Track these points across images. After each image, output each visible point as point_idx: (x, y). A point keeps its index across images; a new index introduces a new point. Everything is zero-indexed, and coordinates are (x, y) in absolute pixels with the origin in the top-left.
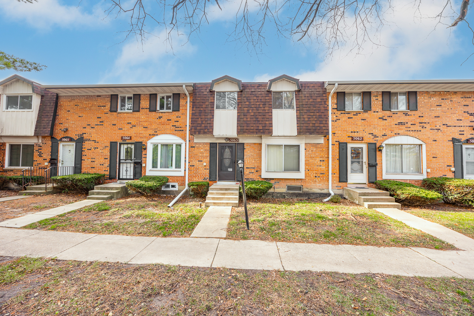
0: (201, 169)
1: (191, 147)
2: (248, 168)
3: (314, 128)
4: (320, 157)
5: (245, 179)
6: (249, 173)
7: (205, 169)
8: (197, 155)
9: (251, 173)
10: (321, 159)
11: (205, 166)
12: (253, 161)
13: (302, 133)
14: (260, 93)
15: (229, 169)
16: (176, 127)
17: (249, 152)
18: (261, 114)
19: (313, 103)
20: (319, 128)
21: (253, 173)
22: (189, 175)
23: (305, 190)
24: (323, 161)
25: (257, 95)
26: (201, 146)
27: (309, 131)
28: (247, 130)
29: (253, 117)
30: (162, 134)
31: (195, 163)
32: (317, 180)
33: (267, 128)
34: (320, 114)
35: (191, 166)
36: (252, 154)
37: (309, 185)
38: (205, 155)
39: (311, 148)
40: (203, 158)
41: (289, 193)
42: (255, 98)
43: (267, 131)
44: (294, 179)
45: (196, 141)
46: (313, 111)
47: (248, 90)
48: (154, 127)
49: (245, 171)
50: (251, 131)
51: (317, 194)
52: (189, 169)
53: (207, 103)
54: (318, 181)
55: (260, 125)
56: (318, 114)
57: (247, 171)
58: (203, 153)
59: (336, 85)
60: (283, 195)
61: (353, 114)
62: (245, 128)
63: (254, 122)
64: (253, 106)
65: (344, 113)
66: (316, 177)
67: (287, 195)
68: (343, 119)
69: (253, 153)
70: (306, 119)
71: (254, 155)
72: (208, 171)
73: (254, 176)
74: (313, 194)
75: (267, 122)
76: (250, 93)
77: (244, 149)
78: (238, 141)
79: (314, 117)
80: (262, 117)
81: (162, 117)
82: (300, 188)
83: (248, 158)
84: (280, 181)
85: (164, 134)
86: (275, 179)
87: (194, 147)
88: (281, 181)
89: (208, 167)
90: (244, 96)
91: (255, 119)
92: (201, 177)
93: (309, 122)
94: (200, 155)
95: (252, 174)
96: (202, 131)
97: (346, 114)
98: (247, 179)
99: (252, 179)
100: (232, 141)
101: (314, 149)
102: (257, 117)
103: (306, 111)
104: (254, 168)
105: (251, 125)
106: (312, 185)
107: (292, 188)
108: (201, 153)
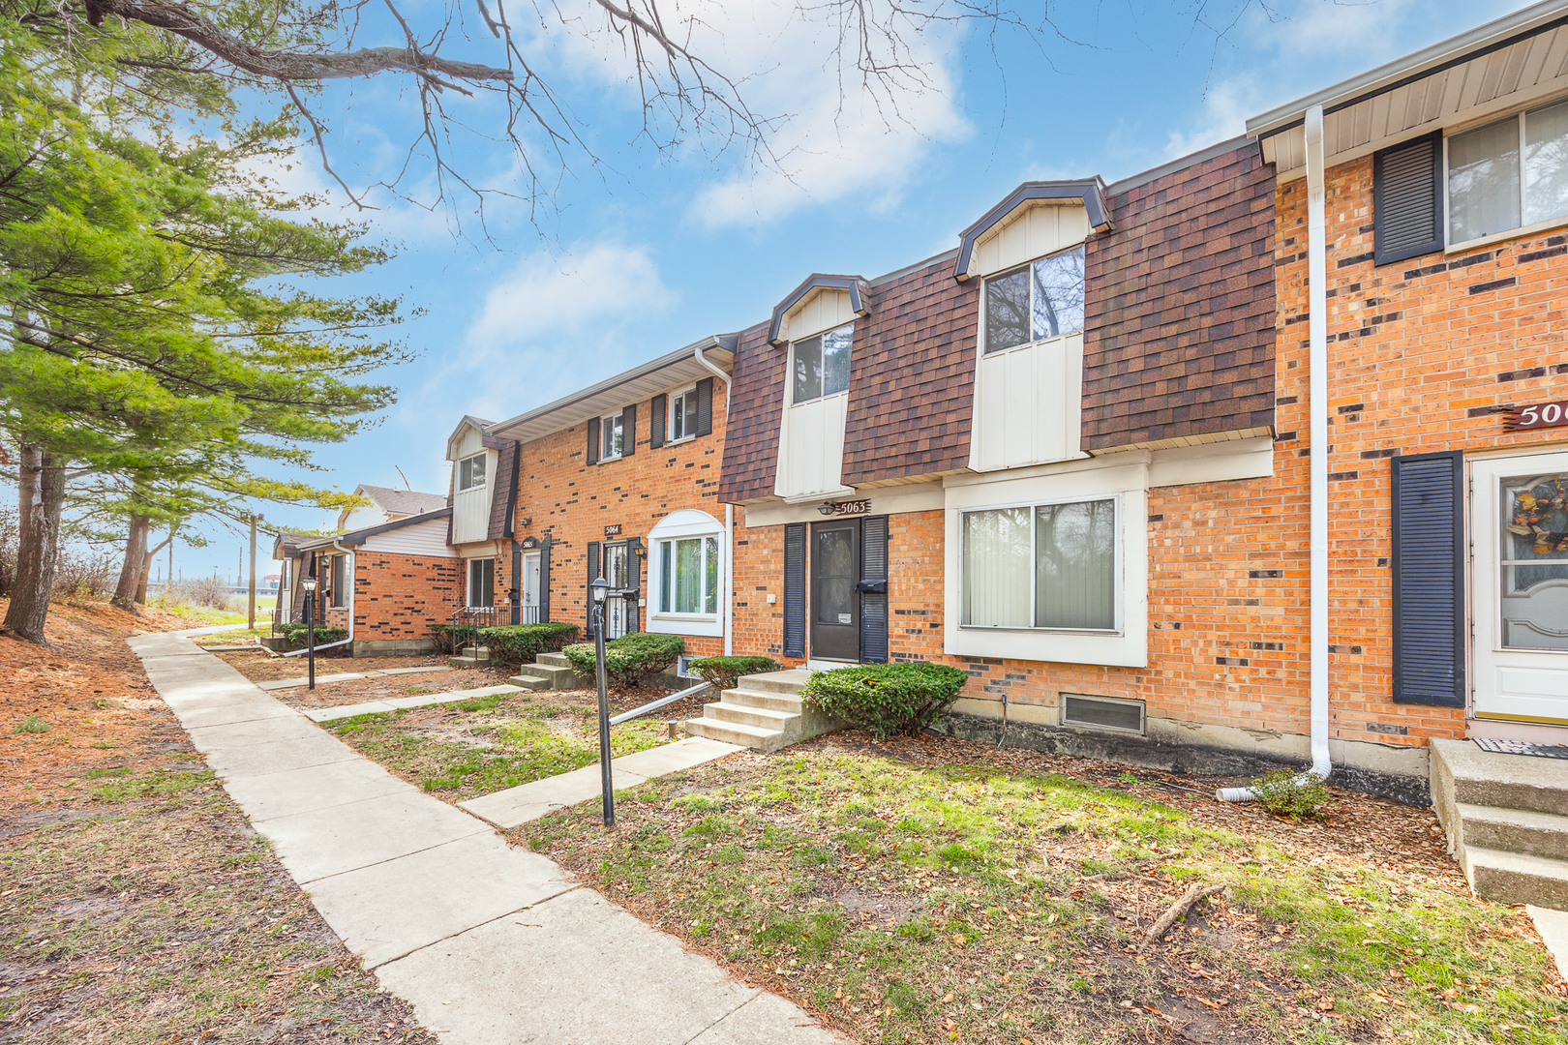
0: (764, 615)
1: (740, 543)
2: (903, 612)
3: (1176, 401)
4: (1253, 556)
5: (893, 655)
6: (907, 631)
7: (774, 615)
8: (753, 568)
9: (913, 631)
10: (1259, 565)
11: (773, 604)
12: (921, 586)
13: (1108, 438)
14: (930, 301)
15: (840, 616)
16: (705, 486)
17: (904, 548)
18: (929, 388)
19: (1185, 271)
20: (1206, 396)
21: (920, 631)
22: (733, 634)
23: (1157, 723)
24: (1272, 574)
25: (922, 314)
26: (762, 536)
27: (1146, 421)
28: (875, 463)
29: (899, 406)
30: (677, 508)
31: (749, 594)
32: (1230, 678)
33: (947, 442)
35: (739, 604)
36: (917, 554)
37: (1178, 701)
38: (772, 567)
39: (1194, 506)
40: (769, 578)
41: (1072, 731)
42: (913, 328)
43: (947, 454)
44: (1100, 667)
45: (750, 522)
46: (1176, 315)
47: (890, 304)
48: (660, 492)
49: (891, 624)
50: (890, 463)
51: (1228, 752)
52: (734, 614)
53: (765, 391)
54: (1236, 686)
55: (924, 435)
57: (897, 625)
58: (769, 562)
59: (1315, 116)
60: (1045, 738)
61: (1515, 252)
62: (869, 455)
63: (903, 425)
64: (902, 363)
65: (1438, 268)
66: (1221, 661)
67: (1062, 741)
68: (1432, 306)
69: (920, 553)
70: (1137, 365)
71: (923, 561)
72: (781, 620)
73: (924, 643)
74: (1209, 750)
75: (951, 418)
76: (895, 313)
77: (887, 537)
78: (866, 511)
79: (1184, 341)
80: (933, 398)
81: (675, 460)
82: (1132, 715)
83: (902, 574)
84: (1030, 672)
85: (681, 508)
86: (1009, 661)
87: (746, 543)
88: (1035, 672)
89: (780, 610)
90: (874, 330)
91: (904, 415)
92: (763, 640)
93: (1148, 377)
94: (762, 567)
95: (915, 635)
96: (747, 487)
97: (1454, 266)
98: (899, 655)
99: (916, 656)
100: (847, 513)
101: (1212, 514)
102: (915, 402)
103: (1136, 325)
104: (923, 613)
105: (891, 441)
106: (1202, 702)
107: (1091, 707)
108: (763, 562)
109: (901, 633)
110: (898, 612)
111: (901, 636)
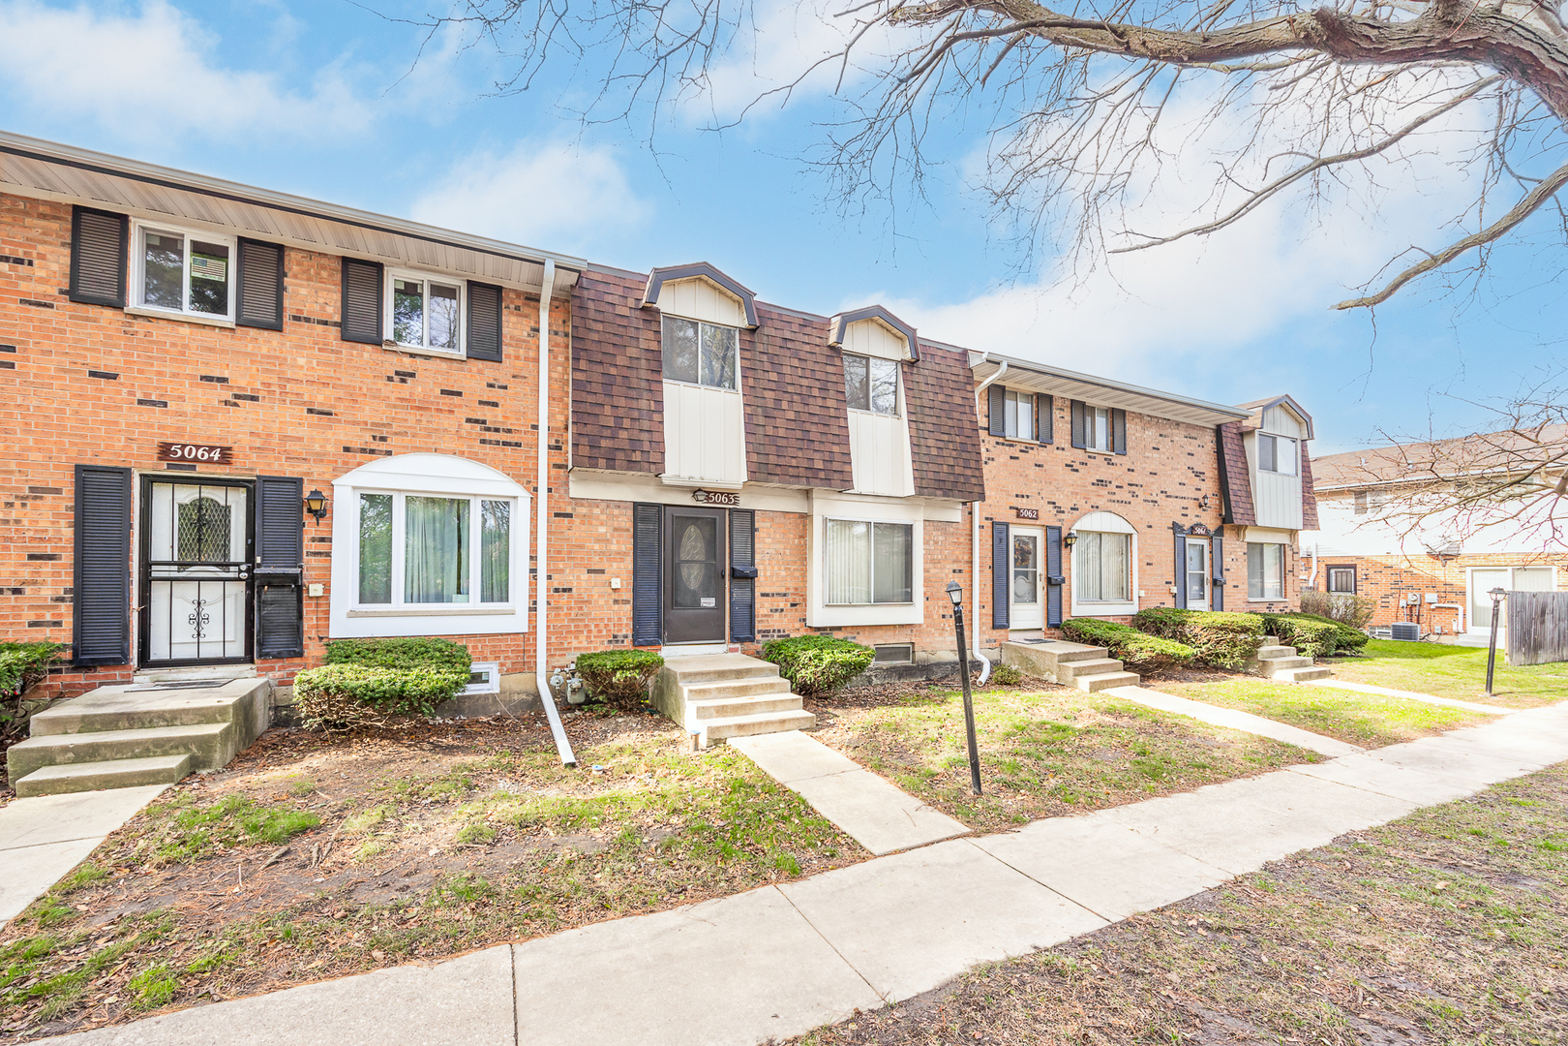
0: (601, 602)
1: (557, 515)
2: (767, 595)
3: (952, 478)
4: (954, 562)
5: (759, 632)
6: (771, 611)
7: (616, 602)
8: (581, 547)
9: (777, 610)
10: (956, 567)
11: (615, 590)
12: (783, 573)
13: (926, 490)
14: (807, 348)
15: (703, 600)
16: (488, 429)
17: (768, 540)
18: (816, 419)
19: (946, 407)
20: (962, 480)
21: (782, 610)
22: (548, 627)
23: (920, 655)
24: (960, 571)
25: (802, 355)
26: (597, 511)
27: (942, 485)
28: (778, 468)
29: (792, 425)
30: (417, 449)
31: (577, 578)
32: (947, 625)
33: (836, 466)
34: (964, 440)
35: (557, 590)
36: (780, 547)
37: (928, 640)
38: (614, 547)
39: (935, 533)
40: (609, 560)
41: (881, 669)
42: (796, 363)
43: (836, 476)
44: (894, 626)
45: (576, 490)
46: (945, 429)
47: (773, 332)
48: (368, 412)
49: (757, 606)
50: (791, 471)
51: (946, 664)
52: (548, 603)
54: (948, 629)
55: (817, 456)
56: (958, 439)
57: (762, 606)
58: (608, 541)
59: (1004, 366)
60: (867, 677)
61: (1019, 447)
62: (773, 459)
63: (799, 442)
64: (790, 389)
65: (1003, 444)
66: (944, 616)
67: (876, 676)
68: (1001, 460)
69: (782, 546)
70: (934, 452)
71: (785, 553)
72: (629, 608)
73: (786, 620)
74: (938, 665)
75: (836, 449)
76: (779, 342)
77: (753, 530)
78: (734, 504)
79: (951, 446)
80: (821, 429)
81: (412, 375)
82: (906, 652)
83: (767, 562)
84: (858, 633)
85: (428, 450)
86: (846, 627)
87: (570, 516)
88: (861, 633)
89: (629, 596)
90: (760, 348)
91: (799, 435)
92: (600, 631)
93: (940, 460)
94: (597, 547)
95: (778, 614)
96: (620, 455)
97: (1007, 445)
98: (764, 632)
99: (779, 631)
100: (715, 502)
101: (941, 538)
102: (808, 426)
103: (930, 427)
104: (785, 595)
105: (791, 452)
106: (937, 639)
107: (888, 651)
108: (598, 541)
109: (766, 613)
110: (763, 595)
111: (766, 616)
